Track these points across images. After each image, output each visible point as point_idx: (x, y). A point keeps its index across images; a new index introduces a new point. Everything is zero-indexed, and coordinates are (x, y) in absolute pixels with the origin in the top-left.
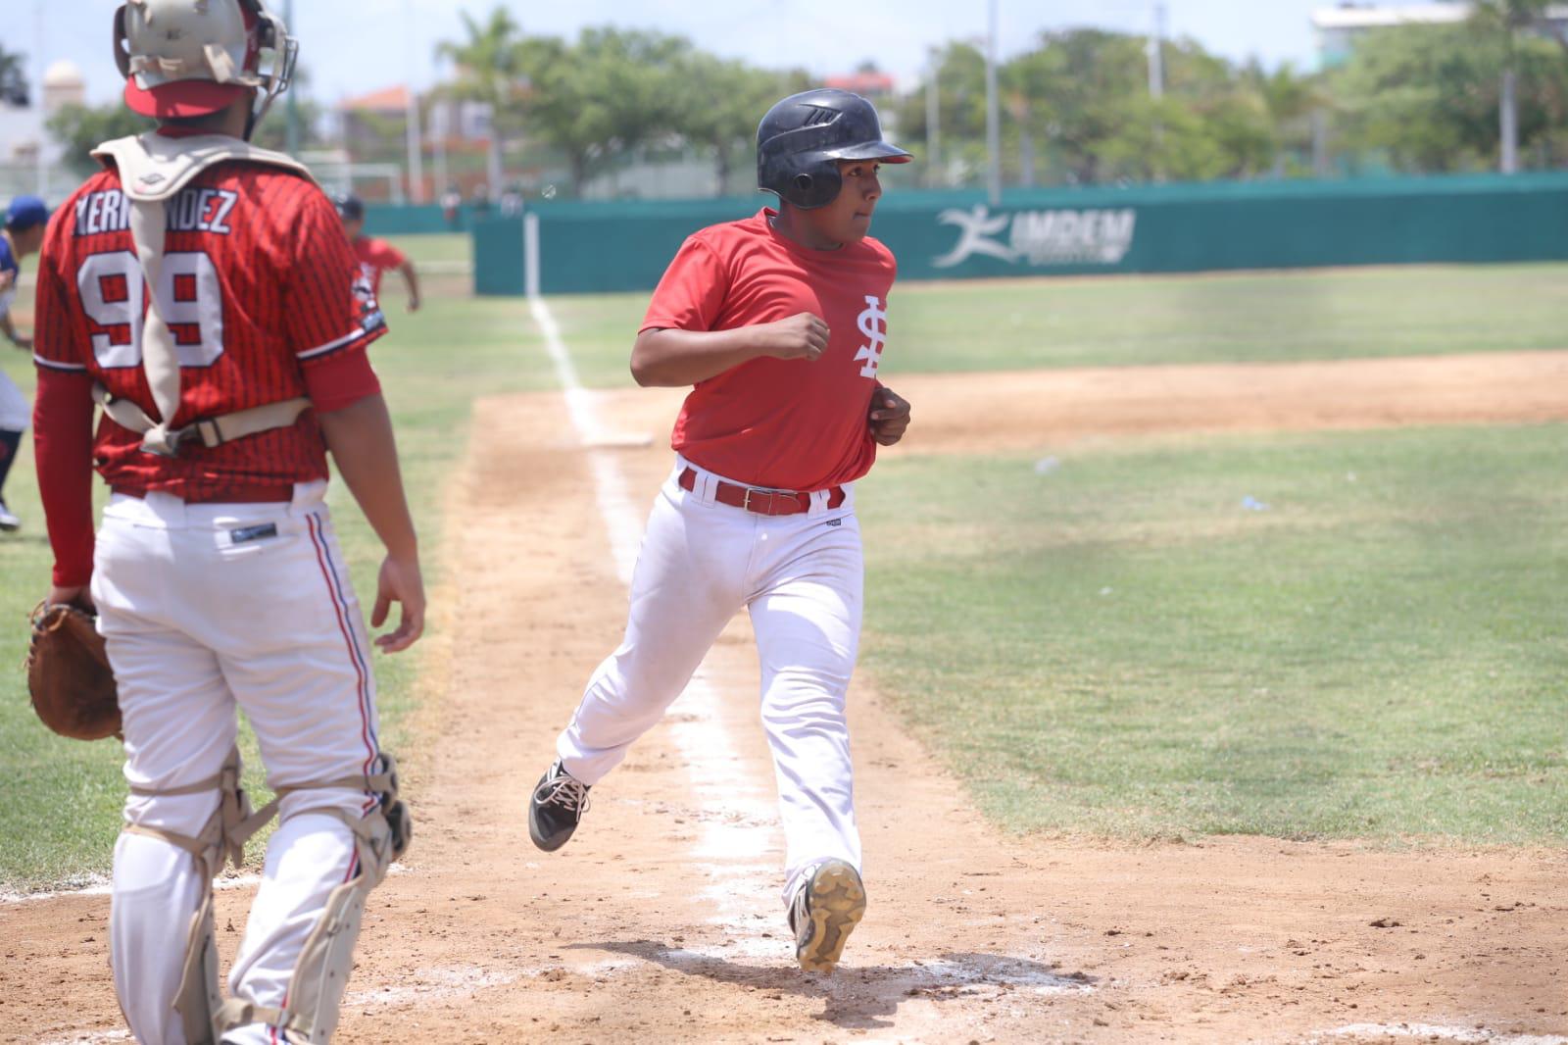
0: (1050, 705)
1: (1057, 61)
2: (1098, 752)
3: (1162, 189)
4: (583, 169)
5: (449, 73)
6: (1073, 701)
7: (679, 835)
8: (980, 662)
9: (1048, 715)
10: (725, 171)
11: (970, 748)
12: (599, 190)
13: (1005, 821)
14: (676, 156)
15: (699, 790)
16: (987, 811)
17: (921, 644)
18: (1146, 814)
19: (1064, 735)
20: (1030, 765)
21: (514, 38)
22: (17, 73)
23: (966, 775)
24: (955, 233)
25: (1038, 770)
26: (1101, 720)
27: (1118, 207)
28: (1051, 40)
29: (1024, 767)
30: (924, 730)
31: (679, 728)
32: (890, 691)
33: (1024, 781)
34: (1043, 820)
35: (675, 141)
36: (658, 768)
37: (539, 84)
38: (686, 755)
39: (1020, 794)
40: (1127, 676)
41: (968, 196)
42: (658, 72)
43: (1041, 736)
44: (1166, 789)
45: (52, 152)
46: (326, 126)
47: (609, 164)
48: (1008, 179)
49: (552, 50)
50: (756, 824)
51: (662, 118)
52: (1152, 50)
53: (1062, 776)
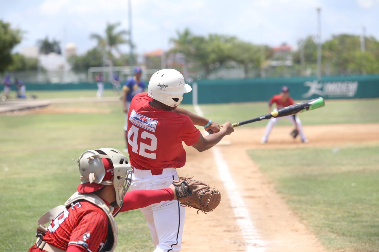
0: (339, 215)
1: (337, 42)
2: (353, 228)
3: (365, 76)
4: (208, 71)
5: (172, 46)
6: (346, 214)
7: (240, 249)
8: (319, 203)
9: (339, 218)
10: (246, 71)
11: (318, 227)
12: (213, 77)
13: (329, 246)
14: (233, 67)
15: (245, 237)
16: (323, 244)
17: (303, 198)
18: (367, 245)
19: (344, 223)
20: (335, 231)
21: (189, 37)
22: (58, 46)
23: (317, 234)
24: (308, 88)
25: (337, 233)
26: (354, 219)
27: (353, 81)
28: (334, 37)
29: (333, 232)
30: (305, 222)
31: (239, 221)
32: (296, 211)
33: (333, 236)
34: (339, 247)
35: (233, 63)
36: (234, 231)
37: (197, 49)
38: (241, 228)
39: (332, 239)
40: (360, 207)
41: (312, 78)
42: (228, 46)
43: (337, 224)
44: (372, 238)
45: (68, 67)
46: (140, 60)
47: (215, 70)
48: (323, 74)
49: (201, 40)
50: (261, 247)
51: (230, 58)
52: (362, 40)
53: (343, 235)
